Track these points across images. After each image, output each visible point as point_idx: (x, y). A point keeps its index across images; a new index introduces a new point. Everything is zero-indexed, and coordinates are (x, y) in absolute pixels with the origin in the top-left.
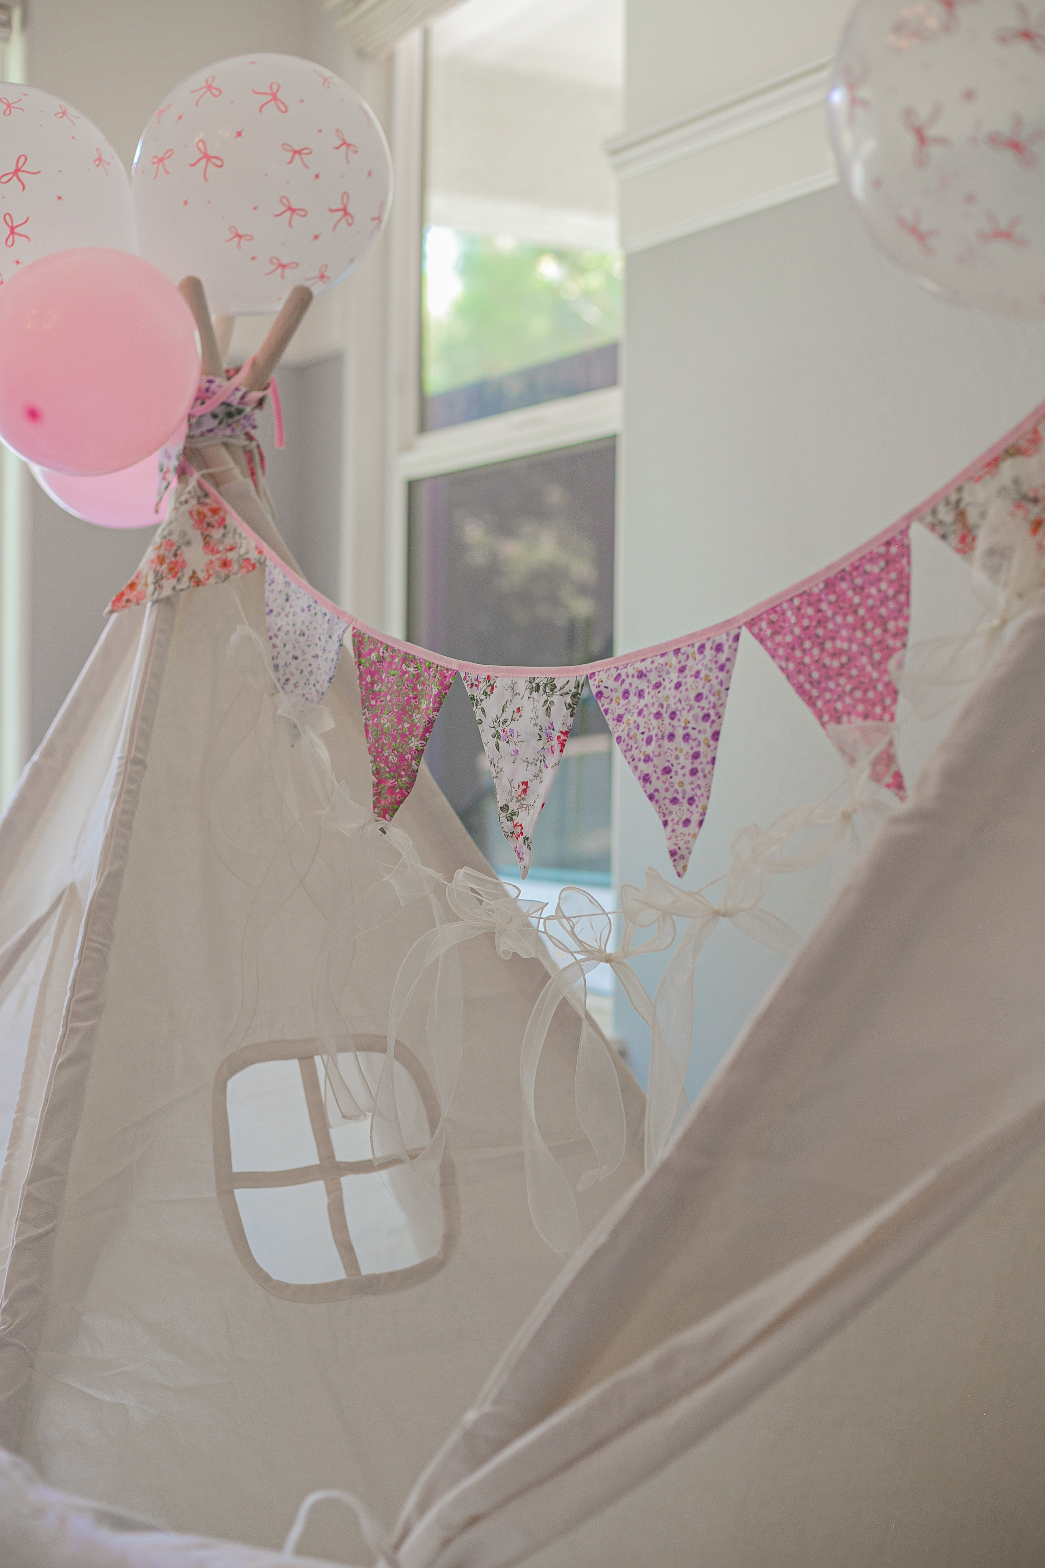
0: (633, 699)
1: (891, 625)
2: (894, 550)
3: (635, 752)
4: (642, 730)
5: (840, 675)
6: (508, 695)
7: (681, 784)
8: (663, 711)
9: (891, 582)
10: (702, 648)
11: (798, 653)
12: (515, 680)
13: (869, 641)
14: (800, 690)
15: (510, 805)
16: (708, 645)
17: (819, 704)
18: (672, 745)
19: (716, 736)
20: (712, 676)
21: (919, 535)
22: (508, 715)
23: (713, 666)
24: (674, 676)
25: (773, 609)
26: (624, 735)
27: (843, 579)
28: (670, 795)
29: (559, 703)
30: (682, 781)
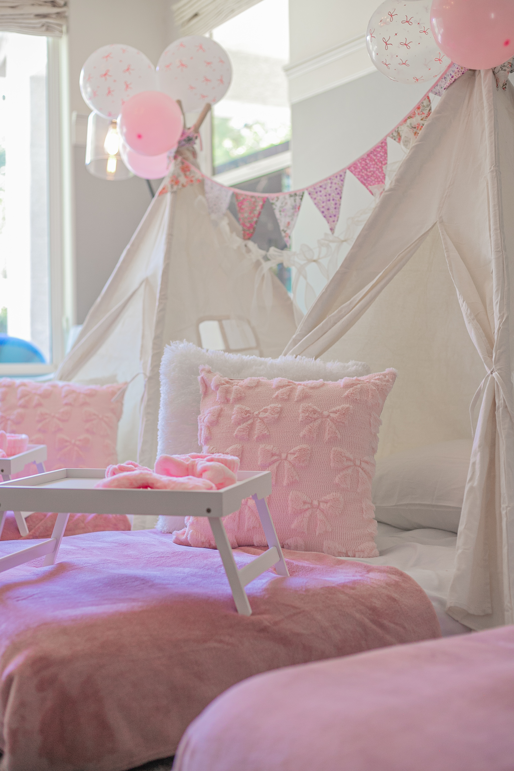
1: (383, 163)
2: (383, 144)
3: (320, 206)
5: (371, 176)
6: (283, 200)
9: (383, 152)
11: (361, 173)
13: (378, 167)
14: (362, 182)
16: (338, 176)
17: (367, 184)
18: (329, 202)
19: (341, 198)
20: (339, 183)
21: (390, 141)
22: (283, 205)
23: (340, 180)
24: (329, 185)
26: (317, 202)
27: (371, 153)
28: (329, 215)
29: (298, 198)
30: (332, 211)
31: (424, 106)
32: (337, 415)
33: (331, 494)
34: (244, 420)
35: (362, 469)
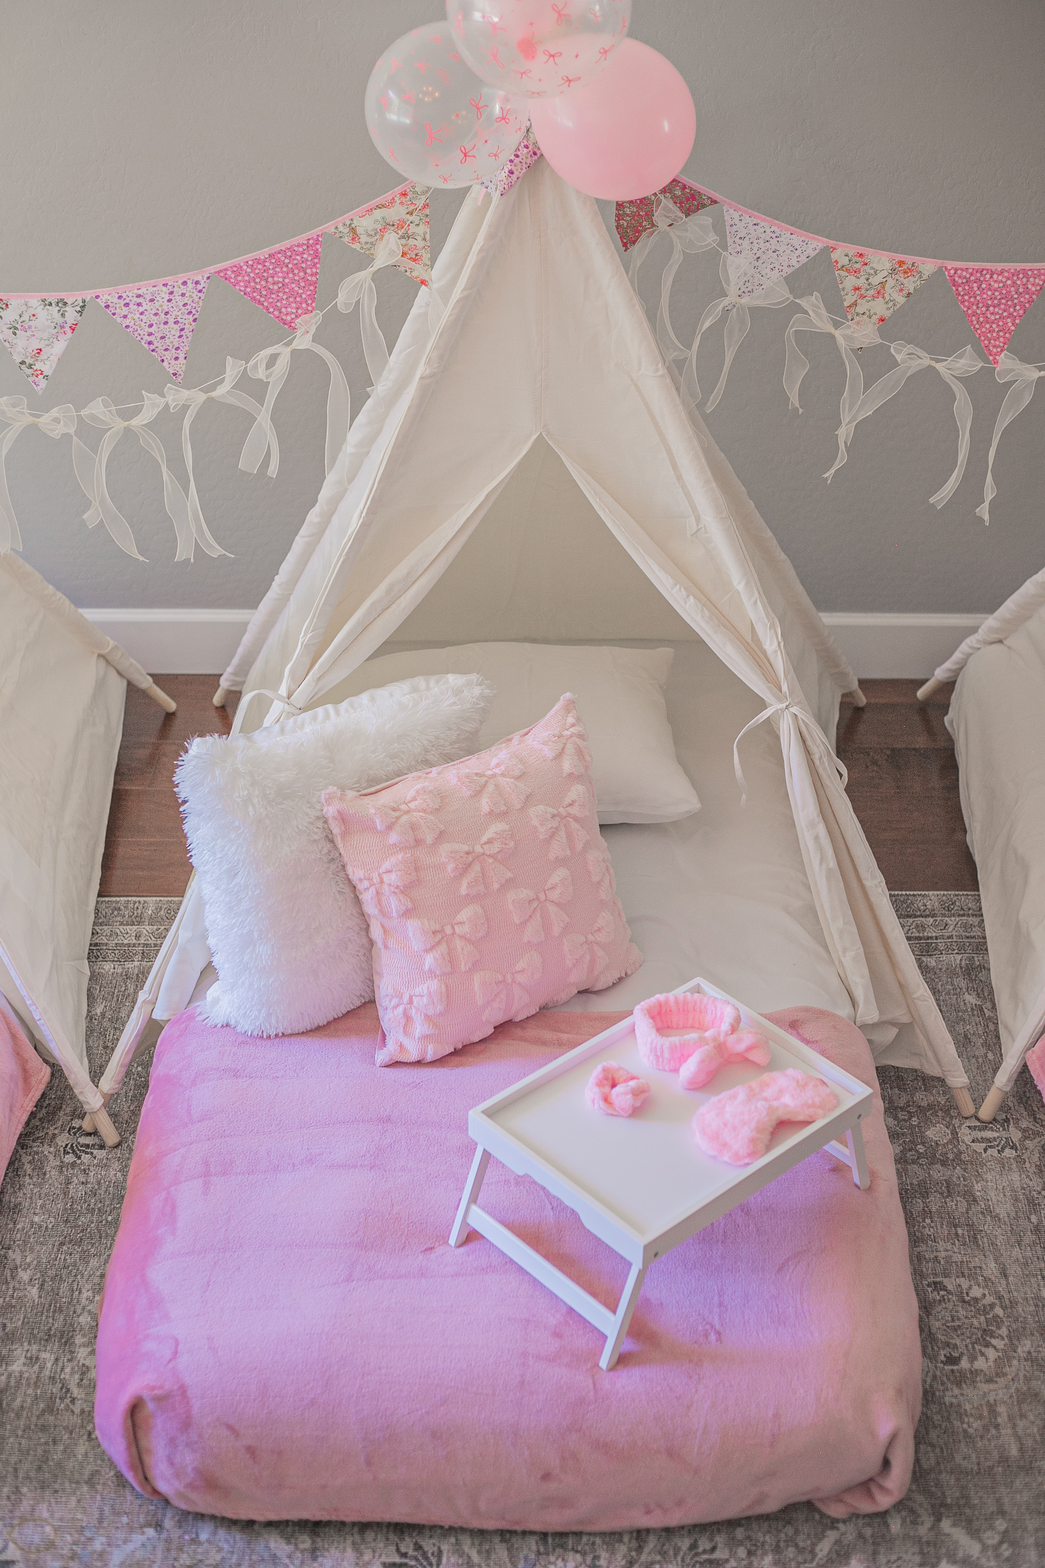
0: (133, 307)
1: (309, 271)
3: (142, 333)
4: (144, 321)
6: (24, 308)
7: (172, 342)
8: (159, 312)
10: (184, 283)
12: (27, 300)
13: (297, 278)
15: (26, 360)
16: (189, 282)
17: (266, 304)
20: (194, 295)
22: (26, 317)
23: (194, 290)
25: (235, 266)
26: (131, 324)
27: (279, 253)
28: (164, 348)
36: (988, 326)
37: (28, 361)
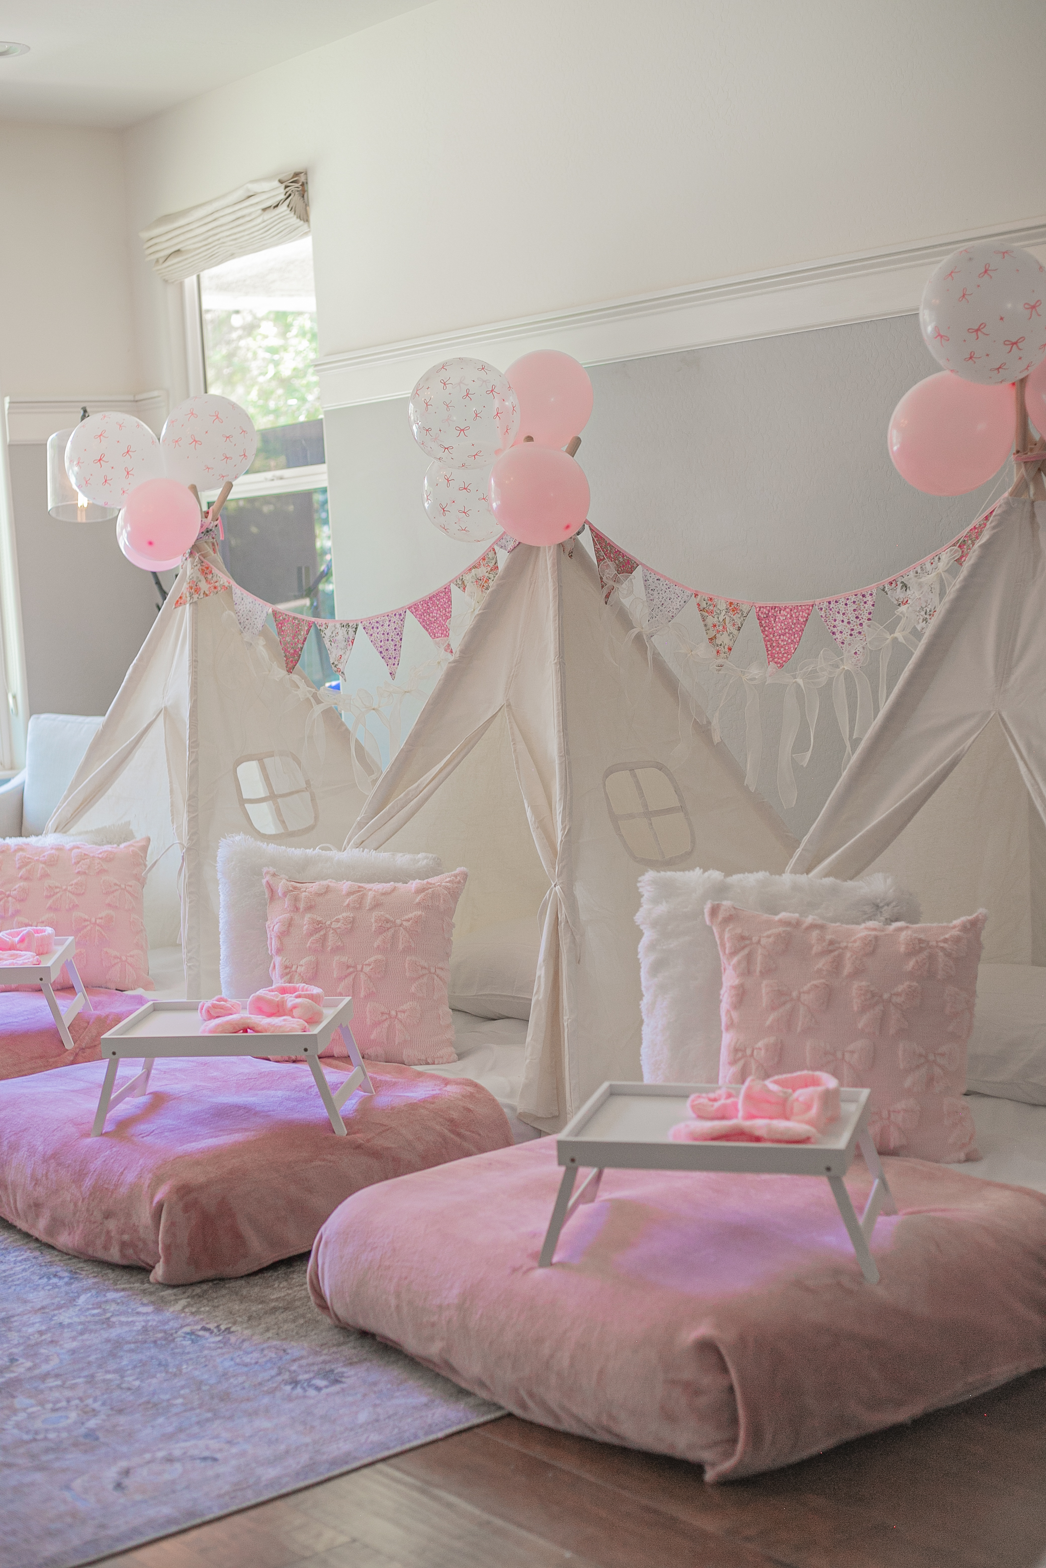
0: (375, 629)
1: (447, 610)
2: (447, 590)
3: (377, 645)
4: (379, 638)
5: (435, 623)
6: (334, 628)
8: (385, 633)
9: (446, 599)
10: (395, 615)
11: (423, 617)
12: (335, 624)
13: (442, 614)
14: (424, 626)
16: (397, 614)
17: (430, 631)
18: (388, 642)
19: (401, 639)
20: (399, 623)
21: (453, 587)
22: (334, 634)
23: (399, 620)
25: (415, 605)
26: (373, 640)
27: (433, 597)
28: (389, 657)
29: (351, 630)
30: (391, 652)
31: (489, 558)
32: (410, 923)
33: (408, 1004)
34: (317, 931)
35: (438, 976)
36: (778, 649)
37: (336, 663)
